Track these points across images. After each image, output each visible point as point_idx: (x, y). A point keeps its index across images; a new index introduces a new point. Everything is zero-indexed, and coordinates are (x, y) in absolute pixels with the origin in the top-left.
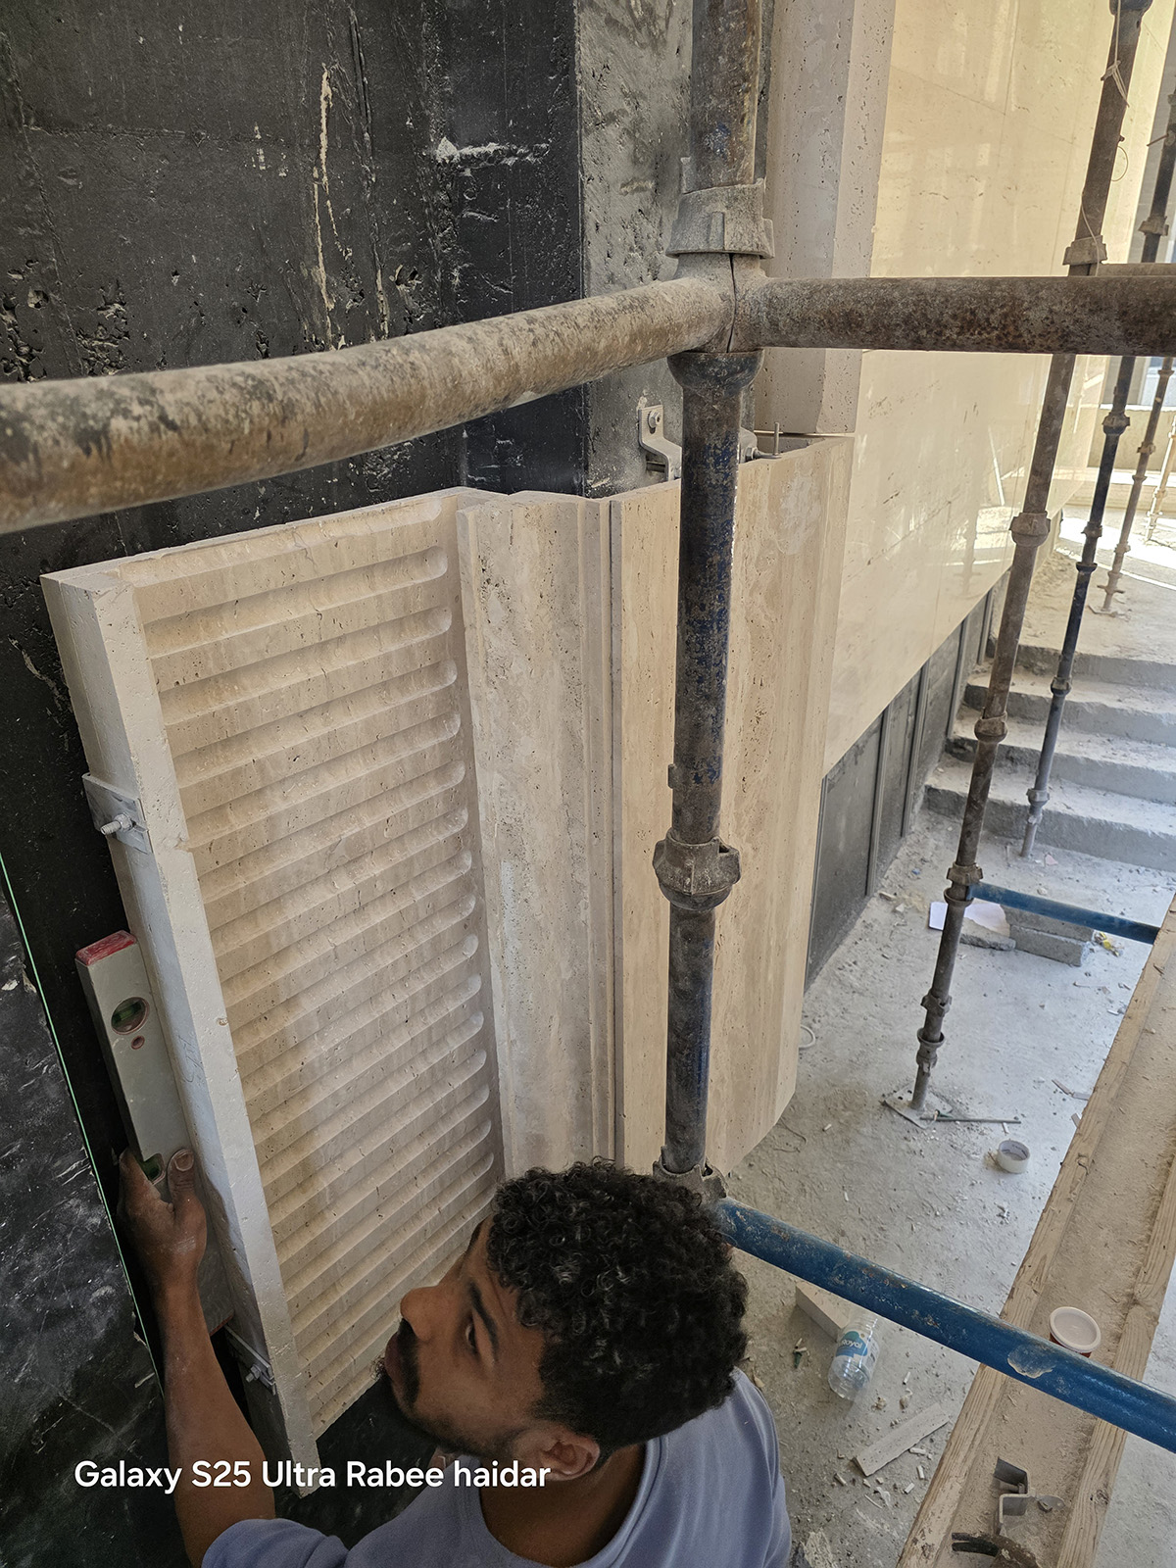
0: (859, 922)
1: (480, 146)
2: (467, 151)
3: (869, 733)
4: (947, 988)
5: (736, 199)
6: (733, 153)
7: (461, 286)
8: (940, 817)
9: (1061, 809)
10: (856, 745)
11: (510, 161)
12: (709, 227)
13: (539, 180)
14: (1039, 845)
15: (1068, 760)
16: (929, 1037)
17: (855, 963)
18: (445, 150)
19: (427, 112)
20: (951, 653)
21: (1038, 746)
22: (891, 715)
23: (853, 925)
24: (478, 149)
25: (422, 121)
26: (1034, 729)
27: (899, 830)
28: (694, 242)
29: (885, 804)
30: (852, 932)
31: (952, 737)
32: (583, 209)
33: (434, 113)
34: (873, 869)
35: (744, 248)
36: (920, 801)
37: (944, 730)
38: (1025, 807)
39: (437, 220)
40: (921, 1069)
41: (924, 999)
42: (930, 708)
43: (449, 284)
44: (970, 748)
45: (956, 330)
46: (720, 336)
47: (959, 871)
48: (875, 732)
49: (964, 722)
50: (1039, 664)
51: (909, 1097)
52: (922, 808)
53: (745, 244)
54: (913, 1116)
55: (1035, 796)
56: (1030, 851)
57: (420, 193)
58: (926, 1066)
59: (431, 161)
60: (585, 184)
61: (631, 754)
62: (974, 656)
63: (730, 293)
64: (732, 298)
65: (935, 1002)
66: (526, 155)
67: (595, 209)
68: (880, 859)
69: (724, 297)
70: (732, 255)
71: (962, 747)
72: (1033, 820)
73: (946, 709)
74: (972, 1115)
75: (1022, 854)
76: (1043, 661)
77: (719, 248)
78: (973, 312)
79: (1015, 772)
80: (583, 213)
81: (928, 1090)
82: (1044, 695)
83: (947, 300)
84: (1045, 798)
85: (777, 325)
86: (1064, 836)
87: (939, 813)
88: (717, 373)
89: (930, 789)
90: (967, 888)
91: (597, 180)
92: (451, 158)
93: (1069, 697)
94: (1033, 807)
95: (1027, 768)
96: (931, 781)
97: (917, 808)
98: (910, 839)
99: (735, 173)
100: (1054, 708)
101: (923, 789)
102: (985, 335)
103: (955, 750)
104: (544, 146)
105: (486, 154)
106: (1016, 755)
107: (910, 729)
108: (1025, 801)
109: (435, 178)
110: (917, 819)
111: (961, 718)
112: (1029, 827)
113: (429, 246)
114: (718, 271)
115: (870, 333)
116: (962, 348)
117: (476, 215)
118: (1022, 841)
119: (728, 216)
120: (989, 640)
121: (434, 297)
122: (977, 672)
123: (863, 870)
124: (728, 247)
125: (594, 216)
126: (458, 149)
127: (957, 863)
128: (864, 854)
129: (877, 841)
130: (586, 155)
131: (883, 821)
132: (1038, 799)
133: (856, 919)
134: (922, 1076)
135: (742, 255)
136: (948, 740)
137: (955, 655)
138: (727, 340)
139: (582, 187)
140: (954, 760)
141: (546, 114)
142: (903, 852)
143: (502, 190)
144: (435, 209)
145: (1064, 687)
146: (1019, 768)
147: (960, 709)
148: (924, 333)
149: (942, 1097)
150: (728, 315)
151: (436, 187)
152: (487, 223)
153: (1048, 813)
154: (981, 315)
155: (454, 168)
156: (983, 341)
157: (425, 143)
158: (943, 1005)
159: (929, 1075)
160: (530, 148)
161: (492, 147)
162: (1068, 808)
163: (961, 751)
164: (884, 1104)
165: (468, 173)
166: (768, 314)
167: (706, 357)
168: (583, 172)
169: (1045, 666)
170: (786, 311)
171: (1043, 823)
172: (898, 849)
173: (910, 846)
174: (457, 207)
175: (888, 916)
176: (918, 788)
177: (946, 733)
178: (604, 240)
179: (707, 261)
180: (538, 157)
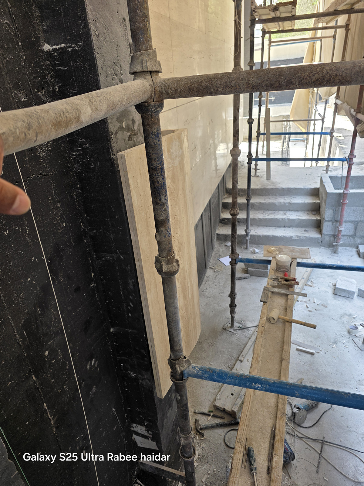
0: (205, 277)
1: (59, 45)
2: (54, 47)
3: (199, 220)
4: (235, 290)
5: (149, 54)
6: (146, 41)
7: (59, 91)
8: (222, 242)
9: (254, 234)
10: (196, 225)
11: (70, 50)
12: (142, 64)
13: (81, 55)
14: (250, 245)
15: (254, 219)
16: (233, 306)
17: (206, 289)
18: (47, 47)
19: (39, 35)
20: (216, 193)
21: (245, 217)
22: (204, 214)
23: (204, 278)
24: (58, 46)
25: (38, 38)
26: (243, 212)
27: (211, 247)
28: (138, 68)
29: (206, 240)
30: (204, 280)
31: (221, 218)
32: (97, 63)
33: (41, 35)
34: (206, 260)
35: (154, 70)
36: (216, 238)
37: (218, 216)
38: (245, 235)
39: (47, 70)
40: (232, 316)
41: (229, 295)
42: (214, 210)
43: (55, 91)
44: (226, 220)
45: (222, 88)
46: (151, 97)
47: (232, 255)
48: (200, 220)
49: (224, 213)
50: (241, 193)
51: (230, 325)
52: (216, 240)
53: (154, 68)
54: (232, 330)
55: (247, 231)
56: (248, 247)
57: (40, 62)
58: (233, 315)
59: (42, 51)
60: (96, 55)
61: (140, 234)
62: (223, 194)
63: (152, 84)
64: (153, 85)
65: (232, 295)
66: (75, 47)
67: (100, 63)
68: (208, 257)
69: (150, 85)
70: (151, 72)
71: (224, 221)
72: (248, 238)
73: (218, 210)
74: (248, 326)
75: (246, 248)
76: (242, 192)
77: (146, 70)
78: (226, 83)
79: (240, 225)
80: (97, 64)
81: (235, 321)
82: (244, 202)
83: (218, 80)
84: (250, 231)
85: (168, 92)
86: (257, 241)
87: (221, 241)
88: (152, 109)
89: (218, 234)
90: (236, 260)
91: (100, 53)
92: (49, 50)
93: (251, 201)
94: (247, 235)
95: (243, 224)
96: (217, 232)
97: (215, 240)
98: (215, 250)
99: (147, 46)
100: (248, 204)
101: (216, 234)
102: (230, 89)
103: (222, 222)
104: (80, 44)
105: (61, 48)
106: (239, 220)
107: (209, 217)
108: (244, 233)
109: (45, 57)
110: (216, 244)
111: (222, 212)
112: (247, 240)
113: (46, 79)
114: (147, 77)
115: (196, 92)
116: (224, 94)
117: (60, 68)
118: (246, 245)
119: (147, 60)
120: (226, 189)
121: (51, 95)
122: (224, 198)
123: (204, 261)
124: (149, 70)
125: (100, 65)
126: (51, 47)
127: (231, 253)
128: (204, 256)
129: (206, 251)
130: (95, 46)
131: (207, 246)
132: (248, 232)
133: (204, 276)
134: (232, 318)
135: (154, 72)
136: (220, 219)
137: (218, 194)
138: (153, 98)
139: (95, 56)
140: (223, 225)
141: (80, 34)
142: (213, 254)
143: (68, 59)
144: (46, 66)
145: (249, 198)
146: (241, 224)
147: (222, 210)
148: (212, 90)
149: (239, 323)
150: (152, 90)
151: (45, 60)
152: (65, 70)
153: (251, 236)
154: (228, 83)
155: (51, 53)
156: (230, 91)
157: (40, 45)
158: (235, 295)
159: (234, 317)
160: (76, 44)
161: (63, 45)
162: (256, 233)
163: (224, 222)
164: (223, 328)
165: (56, 54)
166: (165, 89)
167: (147, 104)
168: (95, 51)
169: (242, 194)
170: (170, 88)
171: (250, 239)
172: (212, 253)
173: (215, 252)
174: (54, 66)
175: (213, 273)
176: (214, 234)
177: (219, 217)
178: (105, 73)
179: (143, 74)
180: (79, 47)
